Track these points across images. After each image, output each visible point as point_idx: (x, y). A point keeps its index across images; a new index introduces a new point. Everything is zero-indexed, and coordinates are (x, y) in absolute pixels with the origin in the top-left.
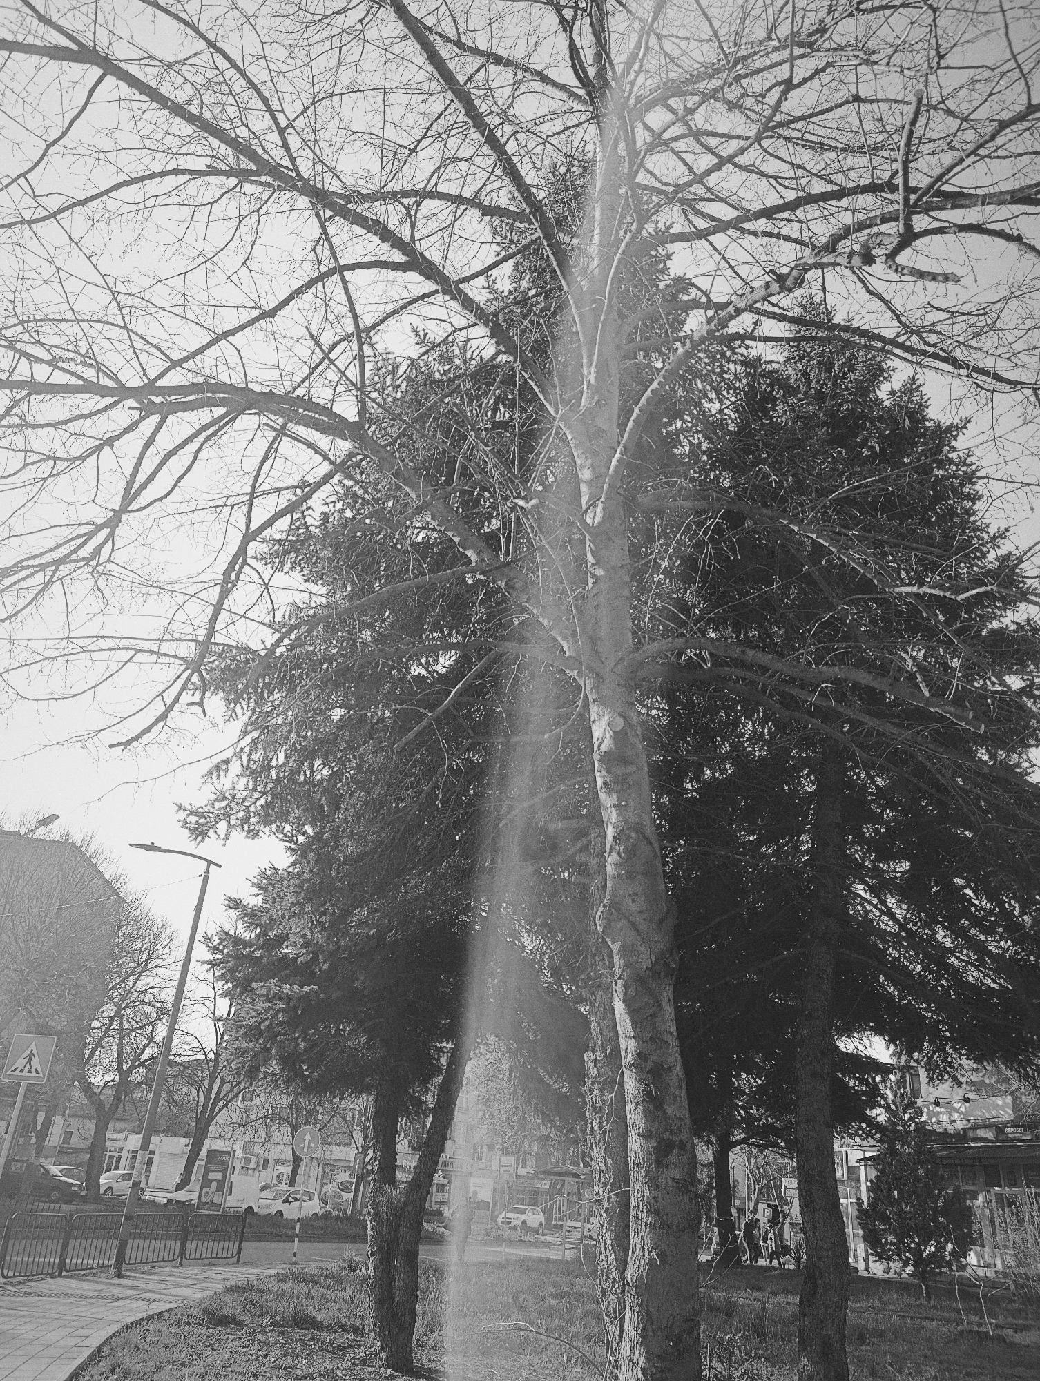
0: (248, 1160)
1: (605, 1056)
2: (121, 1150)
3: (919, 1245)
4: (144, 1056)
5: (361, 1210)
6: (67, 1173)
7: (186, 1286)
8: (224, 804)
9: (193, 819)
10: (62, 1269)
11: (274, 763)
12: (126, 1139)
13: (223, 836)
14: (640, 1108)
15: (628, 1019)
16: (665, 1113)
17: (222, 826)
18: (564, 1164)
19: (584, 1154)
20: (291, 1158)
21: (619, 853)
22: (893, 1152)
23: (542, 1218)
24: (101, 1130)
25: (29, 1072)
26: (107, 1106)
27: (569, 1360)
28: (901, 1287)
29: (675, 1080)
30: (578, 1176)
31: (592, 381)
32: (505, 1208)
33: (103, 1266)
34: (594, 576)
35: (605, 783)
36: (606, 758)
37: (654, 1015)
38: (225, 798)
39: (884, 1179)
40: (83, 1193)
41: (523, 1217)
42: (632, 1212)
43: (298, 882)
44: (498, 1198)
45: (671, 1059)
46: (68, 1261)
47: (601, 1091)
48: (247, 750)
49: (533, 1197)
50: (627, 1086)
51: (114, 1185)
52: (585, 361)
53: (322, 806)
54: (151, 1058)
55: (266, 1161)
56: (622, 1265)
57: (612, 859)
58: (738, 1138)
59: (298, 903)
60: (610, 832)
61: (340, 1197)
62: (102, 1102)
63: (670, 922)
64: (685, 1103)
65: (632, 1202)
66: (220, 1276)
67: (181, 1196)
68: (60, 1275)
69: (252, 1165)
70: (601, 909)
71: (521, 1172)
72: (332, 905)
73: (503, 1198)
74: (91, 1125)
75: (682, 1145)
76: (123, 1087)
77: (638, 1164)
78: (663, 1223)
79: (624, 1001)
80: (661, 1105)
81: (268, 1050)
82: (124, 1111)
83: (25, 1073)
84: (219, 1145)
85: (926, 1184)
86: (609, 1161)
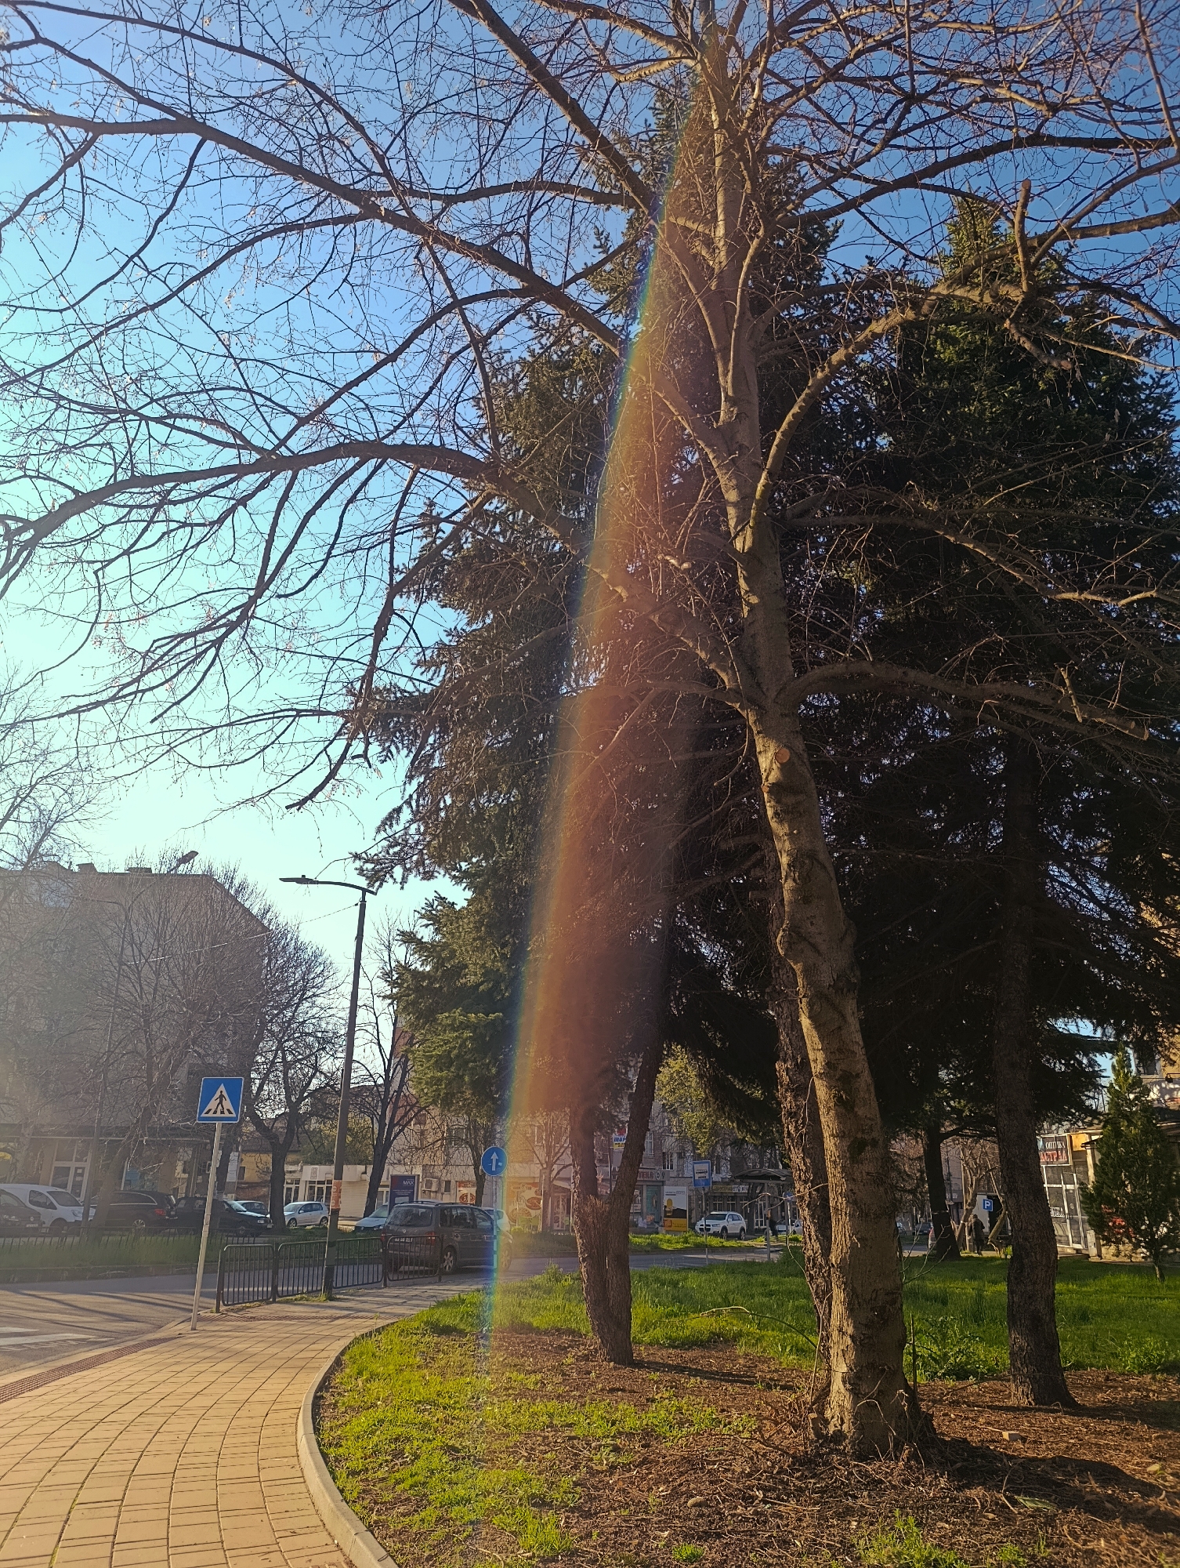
0: (429, 1184)
1: (797, 1064)
2: (298, 1182)
3: (1150, 1226)
4: (312, 1087)
5: (552, 1226)
6: (249, 1207)
7: (397, 1304)
8: (397, 849)
9: (370, 866)
10: (274, 1297)
11: (442, 805)
12: (301, 1170)
13: (399, 880)
14: (832, 1113)
15: (815, 1033)
16: (856, 1115)
17: (398, 871)
18: (762, 1166)
19: (782, 1156)
20: (474, 1178)
21: (794, 880)
22: (1118, 1133)
23: (743, 1223)
24: (278, 1163)
25: (222, 1112)
26: (281, 1140)
27: (784, 1348)
28: (1134, 1269)
29: (863, 1085)
30: (778, 1178)
31: (730, 393)
32: (703, 1214)
33: (312, 1291)
34: (748, 604)
35: (776, 814)
36: (777, 789)
37: (840, 1028)
38: (397, 844)
39: (1108, 1162)
40: (269, 1226)
41: (722, 1223)
42: (832, 1204)
43: (477, 918)
44: (694, 1205)
45: (859, 1066)
46: (280, 1289)
47: (795, 1097)
48: (415, 797)
49: (731, 1202)
50: (819, 1093)
51: (297, 1216)
52: (720, 370)
53: (492, 843)
54: (319, 1090)
55: (448, 1183)
56: (826, 1251)
57: (788, 885)
58: (949, 1129)
59: (479, 938)
60: (784, 860)
61: (529, 1214)
62: (276, 1137)
63: (849, 941)
64: (875, 1104)
65: (831, 1196)
66: (426, 1294)
67: (368, 1222)
68: (274, 1301)
69: (434, 1188)
70: (781, 933)
71: (716, 1177)
72: (513, 936)
73: (699, 1206)
74: (268, 1158)
75: (874, 1143)
76: (293, 1118)
77: (835, 1162)
78: (861, 1211)
79: (810, 1018)
80: (852, 1108)
81: (461, 1078)
82: (299, 1143)
83: (218, 1114)
84: (400, 1171)
85: (1156, 1165)
86: (808, 1160)
